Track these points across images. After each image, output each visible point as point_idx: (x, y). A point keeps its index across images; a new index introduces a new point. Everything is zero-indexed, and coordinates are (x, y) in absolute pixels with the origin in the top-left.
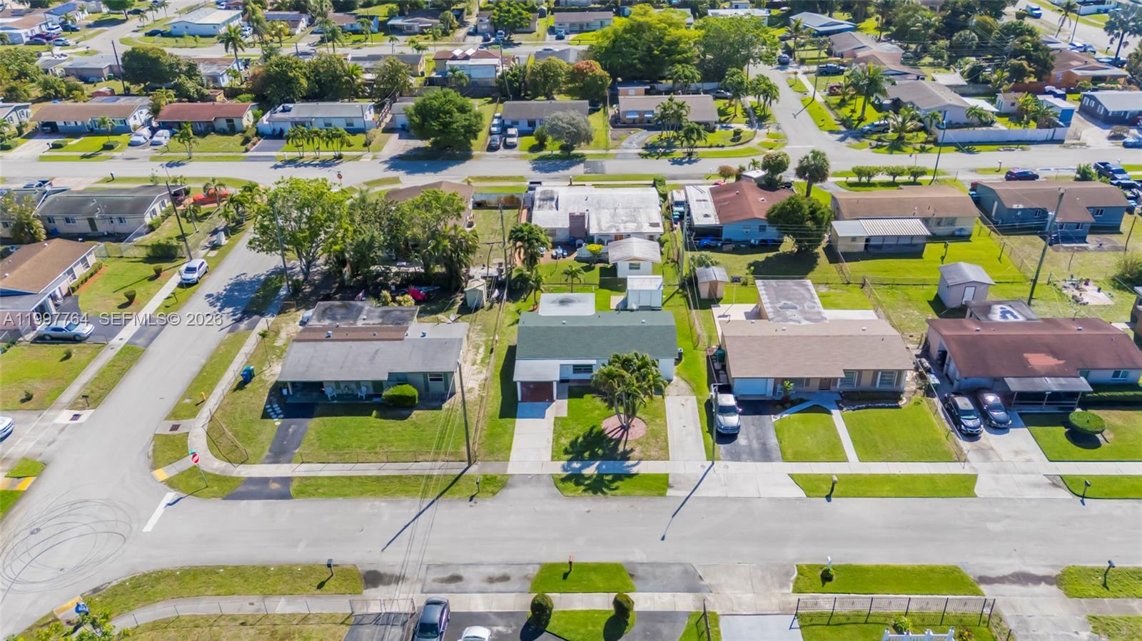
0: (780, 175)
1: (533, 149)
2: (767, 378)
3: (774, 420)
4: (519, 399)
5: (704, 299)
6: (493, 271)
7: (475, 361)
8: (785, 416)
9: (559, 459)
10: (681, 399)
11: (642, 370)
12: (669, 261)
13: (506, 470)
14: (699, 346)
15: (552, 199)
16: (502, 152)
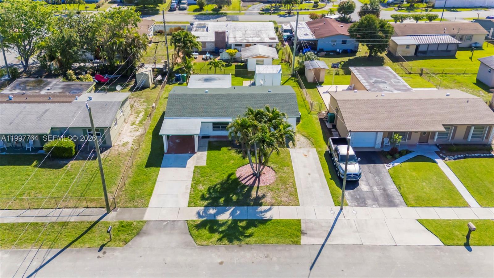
0: (349, 15)
1: (196, 11)
2: (377, 132)
3: (387, 168)
4: (166, 151)
5: (310, 83)
6: (160, 66)
7: (135, 122)
8: (396, 164)
9: (196, 205)
10: (304, 151)
11: (273, 121)
12: (283, 61)
13: (143, 217)
14: (312, 112)
15: (205, 27)
16: (177, 11)
